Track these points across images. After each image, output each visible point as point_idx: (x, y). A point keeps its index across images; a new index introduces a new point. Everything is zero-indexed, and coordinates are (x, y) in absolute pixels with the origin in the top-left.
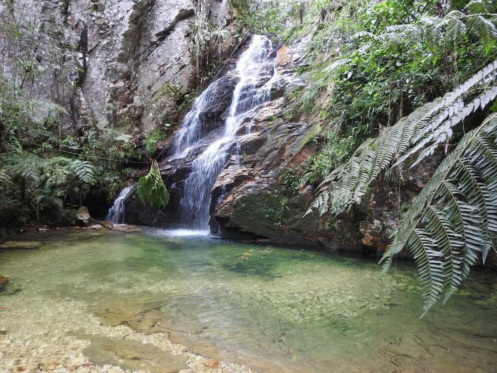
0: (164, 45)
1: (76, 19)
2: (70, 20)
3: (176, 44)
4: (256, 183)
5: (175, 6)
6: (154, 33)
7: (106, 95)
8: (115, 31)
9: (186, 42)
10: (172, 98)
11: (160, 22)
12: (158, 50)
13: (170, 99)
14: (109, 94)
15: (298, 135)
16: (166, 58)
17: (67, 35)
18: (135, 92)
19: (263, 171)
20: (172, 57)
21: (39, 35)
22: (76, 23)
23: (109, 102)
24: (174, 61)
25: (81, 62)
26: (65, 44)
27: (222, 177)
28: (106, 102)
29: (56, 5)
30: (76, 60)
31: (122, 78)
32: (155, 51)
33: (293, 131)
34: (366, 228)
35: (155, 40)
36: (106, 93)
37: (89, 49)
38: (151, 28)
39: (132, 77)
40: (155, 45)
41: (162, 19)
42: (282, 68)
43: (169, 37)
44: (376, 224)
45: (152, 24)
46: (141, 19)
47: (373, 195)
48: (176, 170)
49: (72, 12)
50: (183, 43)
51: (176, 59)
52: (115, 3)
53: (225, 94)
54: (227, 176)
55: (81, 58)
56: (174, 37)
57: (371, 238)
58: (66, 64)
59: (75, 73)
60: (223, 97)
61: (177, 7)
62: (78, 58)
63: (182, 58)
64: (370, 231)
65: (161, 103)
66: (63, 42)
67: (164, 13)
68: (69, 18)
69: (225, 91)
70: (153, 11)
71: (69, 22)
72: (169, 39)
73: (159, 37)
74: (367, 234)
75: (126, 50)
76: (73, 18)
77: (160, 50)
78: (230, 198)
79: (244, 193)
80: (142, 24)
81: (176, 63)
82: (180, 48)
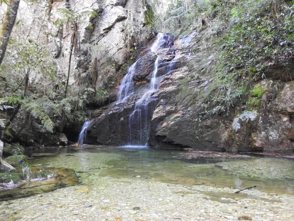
0: (108, 36)
1: (56, 18)
2: (52, 18)
3: (116, 36)
4: (182, 115)
5: (115, 14)
6: (102, 28)
7: (74, 64)
8: (80, 26)
9: (121, 35)
10: (113, 67)
11: (106, 23)
12: (105, 38)
13: (112, 67)
14: (76, 64)
15: (205, 86)
16: (110, 44)
17: (50, 27)
18: (90, 63)
19: (184, 108)
20: (113, 43)
21: (31, 26)
22: (56, 20)
23: (76, 68)
24: (114, 45)
25: (59, 44)
26: (48, 32)
27: (157, 112)
28: (74, 68)
29: (43, 9)
30: (55, 42)
31: (83, 54)
32: (102, 39)
33: (201, 84)
34: (257, 137)
35: (102, 33)
36: (74, 63)
37: (64, 36)
38: (100, 26)
39: (88, 54)
40: (103, 35)
41: (107, 21)
42: (180, 51)
43: (111, 31)
44: (263, 134)
45: (101, 23)
46: (95, 20)
47: (261, 118)
48: (123, 109)
49: (54, 14)
50: (120, 35)
51: (115, 44)
52: (80, 10)
53: (149, 64)
54: (161, 111)
55: (58, 42)
56: (114, 31)
57: (260, 142)
58: (49, 44)
59: (55, 50)
60: (147, 66)
61: (116, 14)
62: (57, 41)
63: (119, 44)
64: (260, 138)
65: (107, 70)
66: (47, 31)
67: (108, 17)
68: (52, 17)
69: (149, 63)
70: (102, 15)
71: (51, 19)
72: (111, 32)
73: (105, 31)
74: (258, 140)
75: (86, 38)
76: (54, 18)
77: (106, 39)
78: (165, 124)
79: (176, 121)
80: (95, 23)
81: (116, 46)
82: (118, 38)
